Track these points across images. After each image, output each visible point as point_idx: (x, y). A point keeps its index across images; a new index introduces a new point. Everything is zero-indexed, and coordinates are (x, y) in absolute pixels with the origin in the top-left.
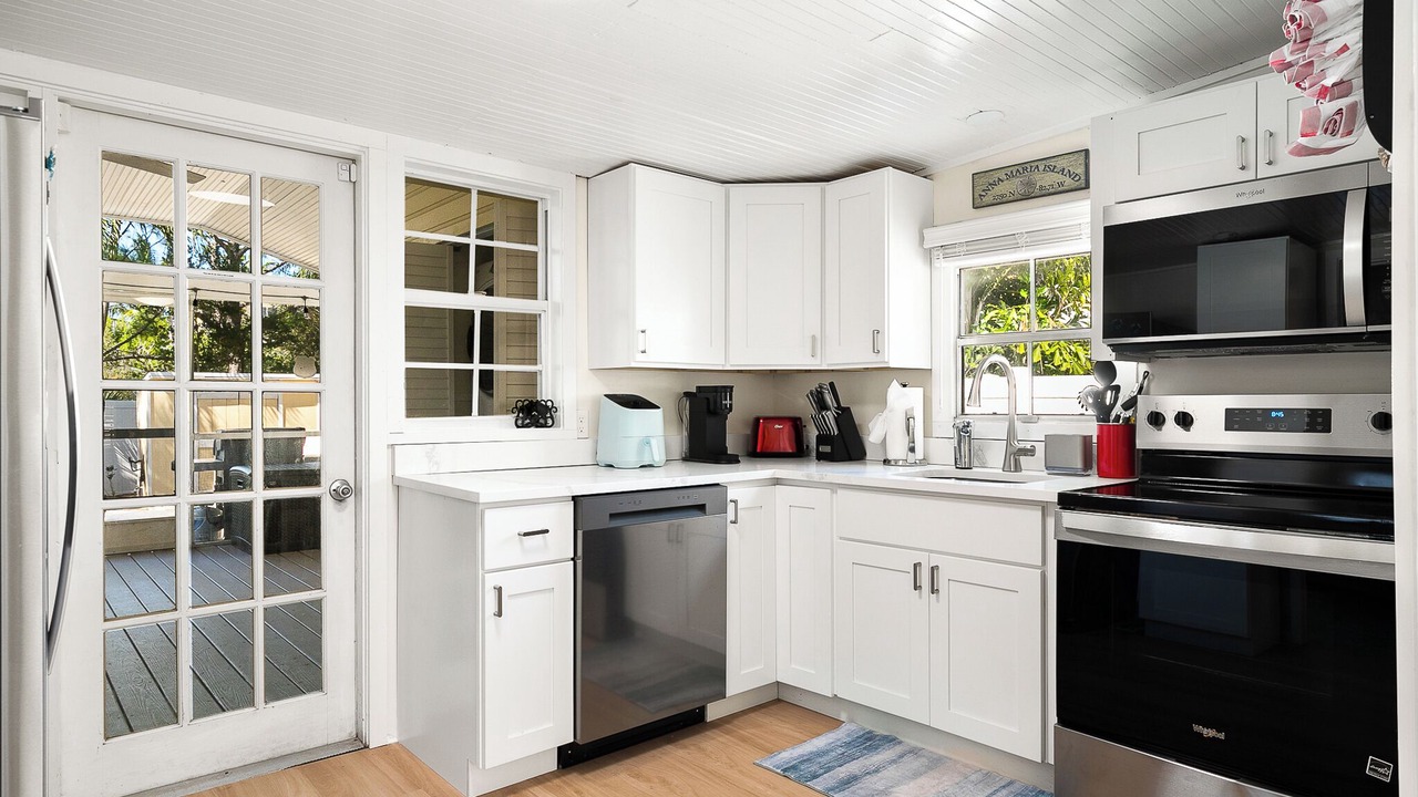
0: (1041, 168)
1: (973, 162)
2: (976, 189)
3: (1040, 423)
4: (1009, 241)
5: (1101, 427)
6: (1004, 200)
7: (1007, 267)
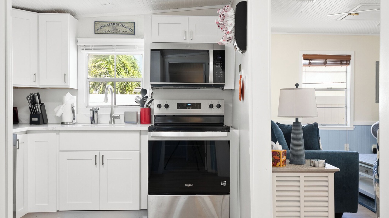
0: (120, 25)
1: (94, 17)
2: (96, 27)
3: (118, 108)
4: (111, 48)
5: (142, 110)
6: (106, 33)
7: (102, 55)
